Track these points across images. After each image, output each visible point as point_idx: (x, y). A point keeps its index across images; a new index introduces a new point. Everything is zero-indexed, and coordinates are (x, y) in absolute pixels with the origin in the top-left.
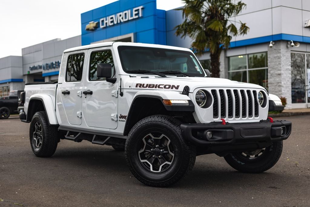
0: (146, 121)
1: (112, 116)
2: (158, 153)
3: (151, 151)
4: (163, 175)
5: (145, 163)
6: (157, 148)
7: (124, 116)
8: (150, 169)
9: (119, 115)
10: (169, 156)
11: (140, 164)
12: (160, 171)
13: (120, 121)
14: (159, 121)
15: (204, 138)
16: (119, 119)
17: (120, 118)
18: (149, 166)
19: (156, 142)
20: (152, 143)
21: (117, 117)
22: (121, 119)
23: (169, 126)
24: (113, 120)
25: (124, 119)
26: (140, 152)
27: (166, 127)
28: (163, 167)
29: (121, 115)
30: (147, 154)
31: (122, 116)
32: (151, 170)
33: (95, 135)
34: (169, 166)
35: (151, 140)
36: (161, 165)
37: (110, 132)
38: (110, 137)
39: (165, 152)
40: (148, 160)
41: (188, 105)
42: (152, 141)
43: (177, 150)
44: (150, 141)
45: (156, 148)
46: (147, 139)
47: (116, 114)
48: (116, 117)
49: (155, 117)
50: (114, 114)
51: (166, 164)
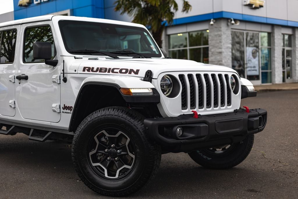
0: (99, 115)
1: (53, 106)
2: (115, 155)
3: (105, 152)
4: (120, 182)
5: (98, 167)
6: (113, 148)
7: (69, 107)
8: (104, 174)
9: (62, 106)
10: (127, 158)
11: (92, 168)
12: (117, 176)
13: (64, 112)
14: (115, 115)
15: (173, 136)
16: (62, 110)
17: (64, 109)
18: (104, 170)
19: (112, 140)
20: (106, 141)
21: (60, 108)
22: (65, 111)
23: (128, 120)
24: (54, 111)
25: (69, 110)
26: (91, 154)
27: (124, 122)
28: (120, 171)
29: (64, 105)
30: (100, 156)
31: (66, 106)
32: (106, 175)
33: (32, 128)
34: (129, 171)
35: (104, 138)
36: (118, 169)
37: (52, 126)
38: (51, 132)
39: (122, 153)
40: (101, 163)
41: (152, 94)
42: (106, 139)
43: (138, 150)
44: (103, 139)
45: (112, 148)
46: (99, 138)
47: (58, 104)
48: (58, 108)
49: (110, 110)
50: (56, 104)
51: (124, 168)
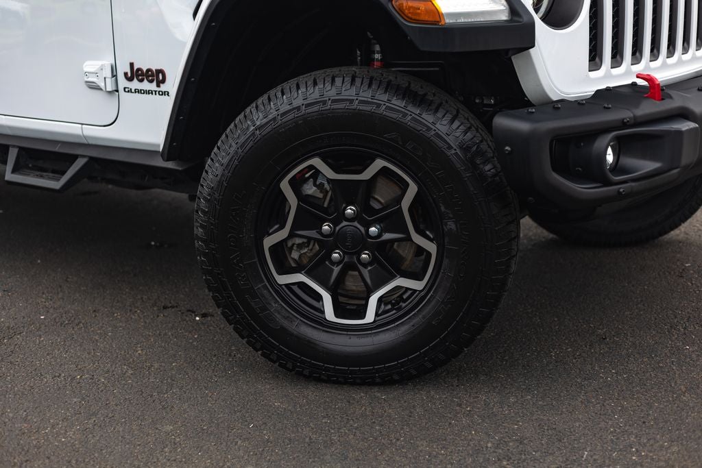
0: (296, 103)
1: (86, 69)
3: (321, 234)
4: (386, 338)
5: (295, 288)
6: (351, 220)
7: (149, 70)
8: (323, 312)
9: (123, 68)
11: (277, 292)
12: (370, 316)
13: (130, 91)
14: (362, 102)
15: (594, 172)
16: (123, 82)
17: (130, 79)
18: (319, 298)
19: (345, 192)
20: (321, 196)
21: (114, 76)
22: (135, 84)
23: (413, 119)
24: (93, 87)
26: (268, 242)
27: (396, 126)
28: (380, 300)
29: (132, 65)
30: (300, 246)
31: (139, 70)
32: (329, 314)
33: (14, 146)
34: (414, 299)
35: (315, 185)
36: (369, 293)
37: (85, 137)
38: (84, 160)
39: (387, 236)
40: (309, 274)
42: (320, 187)
43: (451, 225)
44: (310, 189)
45: (347, 220)
46: (296, 184)
47: (108, 61)
48: (109, 75)
49: (338, 81)
50: (100, 63)
51: (397, 288)
